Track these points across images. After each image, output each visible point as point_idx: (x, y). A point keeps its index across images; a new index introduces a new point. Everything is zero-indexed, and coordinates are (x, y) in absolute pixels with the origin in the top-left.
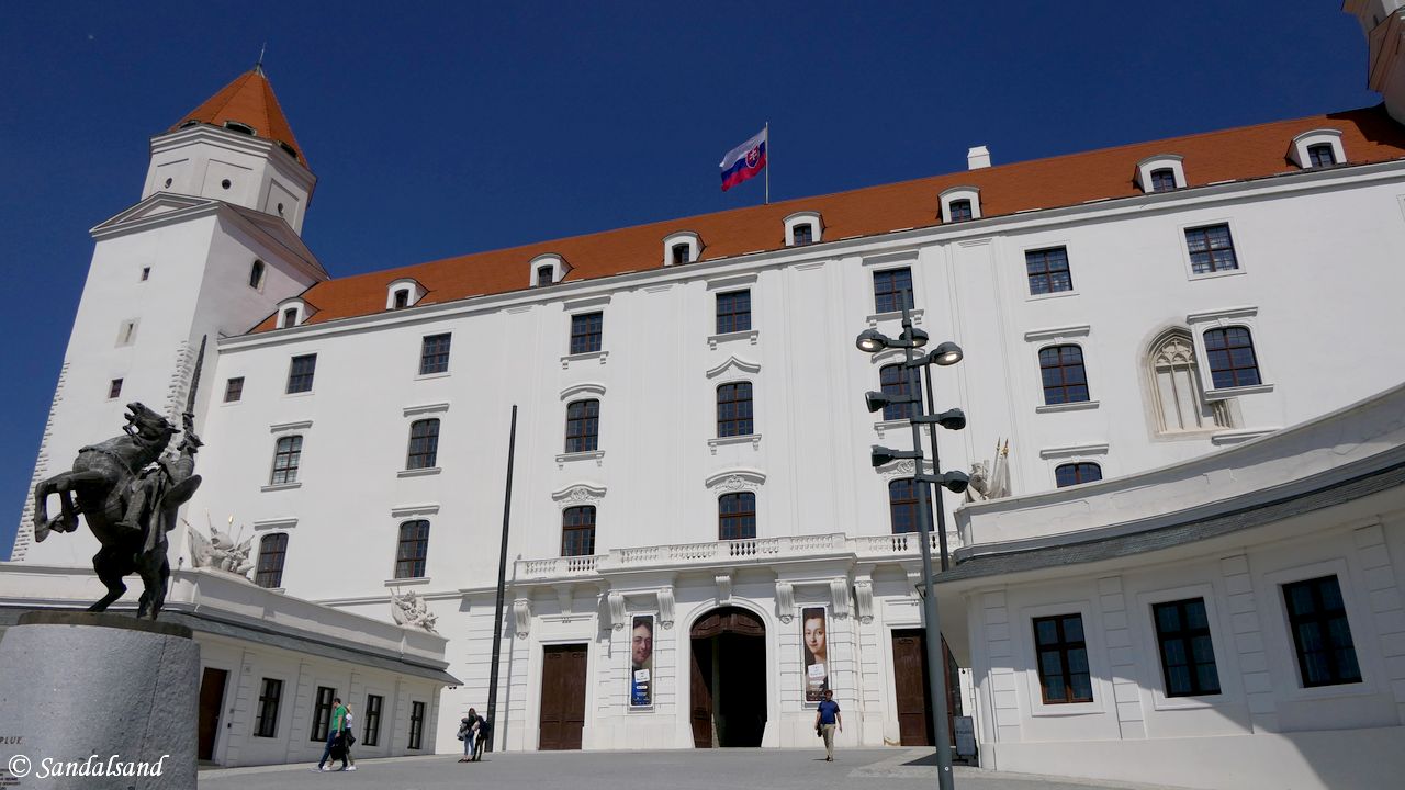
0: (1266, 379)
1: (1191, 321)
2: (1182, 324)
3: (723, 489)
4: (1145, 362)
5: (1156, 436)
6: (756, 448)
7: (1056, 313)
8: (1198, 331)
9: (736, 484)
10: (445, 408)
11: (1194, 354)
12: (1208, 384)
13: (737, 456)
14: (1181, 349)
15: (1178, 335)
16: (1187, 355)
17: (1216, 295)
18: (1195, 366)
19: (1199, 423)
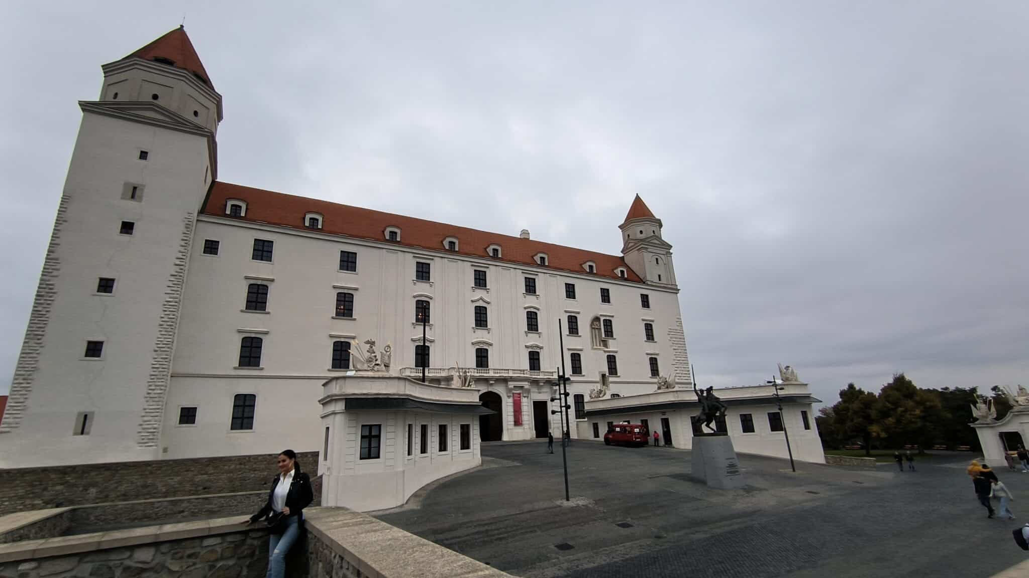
0: (615, 336)
1: (601, 315)
2: (598, 316)
3: (478, 347)
4: (591, 326)
5: (593, 348)
6: (489, 333)
7: (572, 306)
8: (602, 319)
9: (481, 345)
10: (356, 289)
11: (600, 326)
12: (603, 336)
13: (481, 335)
14: (597, 323)
15: (597, 319)
16: (598, 325)
17: (605, 310)
18: (600, 329)
19: (600, 346)
